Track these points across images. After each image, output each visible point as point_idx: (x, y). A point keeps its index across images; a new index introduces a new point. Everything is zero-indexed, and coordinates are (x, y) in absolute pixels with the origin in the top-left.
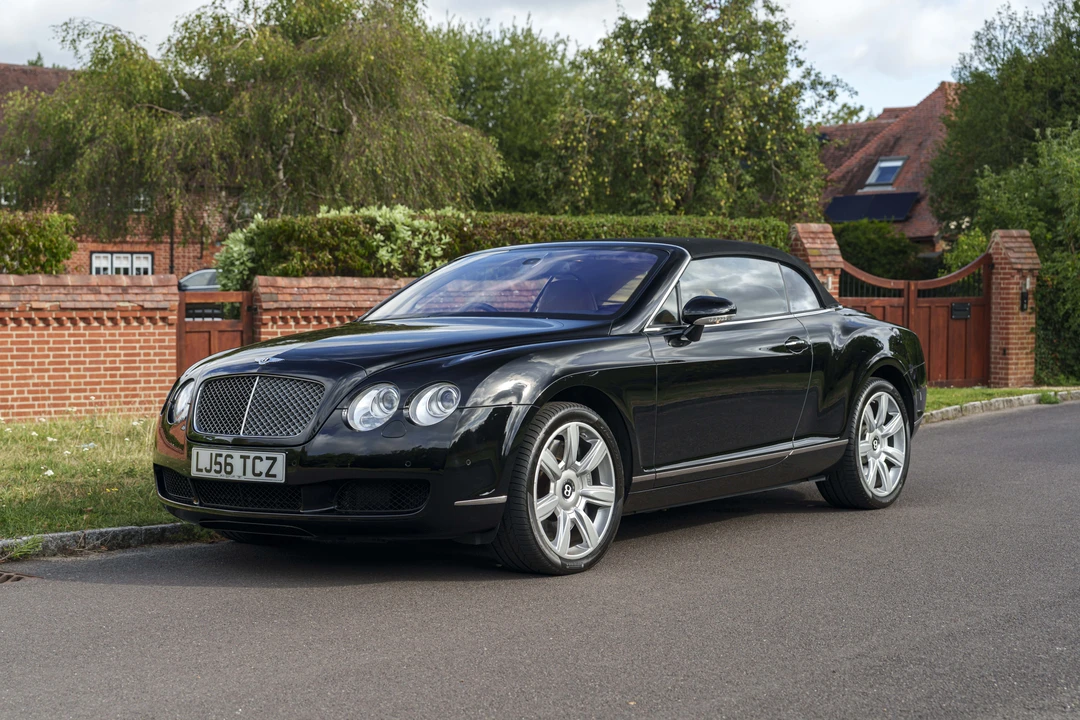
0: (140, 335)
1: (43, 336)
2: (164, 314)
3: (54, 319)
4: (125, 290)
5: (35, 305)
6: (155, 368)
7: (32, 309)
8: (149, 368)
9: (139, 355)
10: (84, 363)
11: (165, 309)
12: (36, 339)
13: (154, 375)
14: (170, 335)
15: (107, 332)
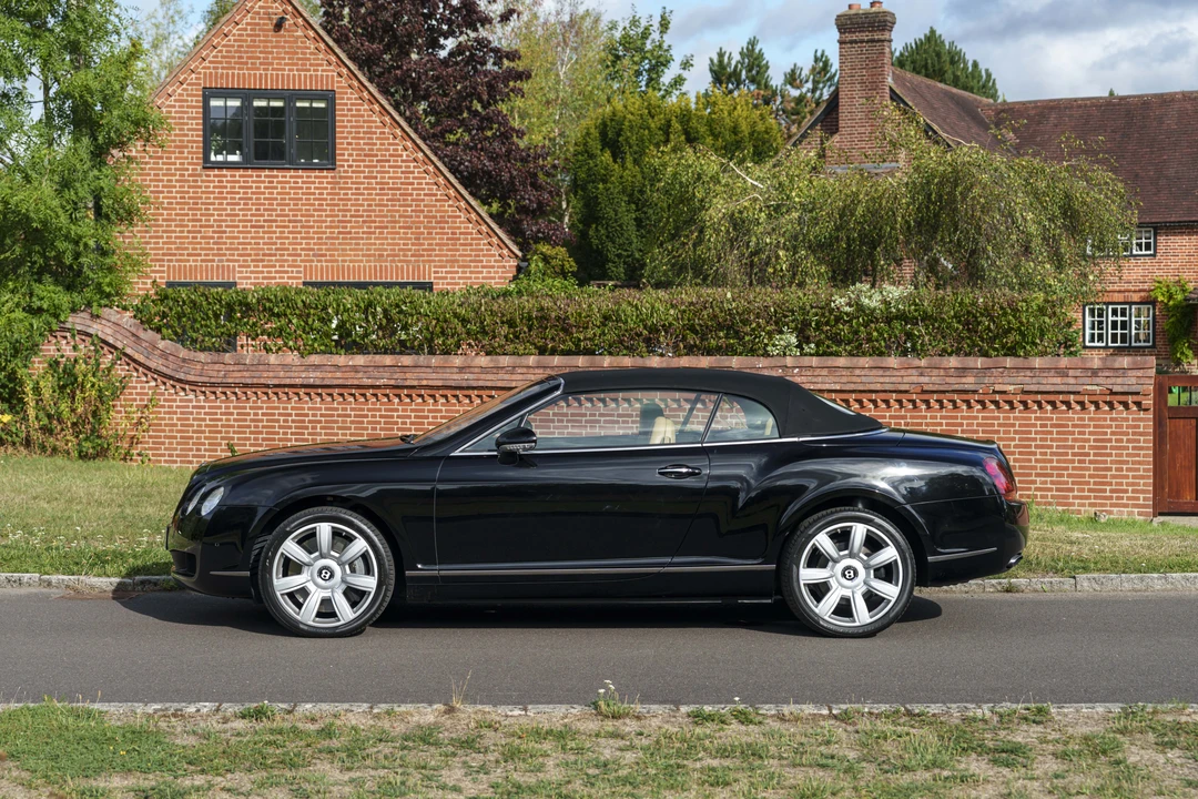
0: (1111, 419)
1: (1009, 418)
2: (1136, 398)
3: (1020, 402)
4: (1095, 373)
5: (998, 388)
6: (1128, 455)
7: (995, 392)
8: (1121, 455)
9: (1110, 441)
10: (1051, 447)
11: (1138, 393)
12: (1001, 421)
13: (1127, 462)
14: (1146, 421)
15: (1076, 416)
